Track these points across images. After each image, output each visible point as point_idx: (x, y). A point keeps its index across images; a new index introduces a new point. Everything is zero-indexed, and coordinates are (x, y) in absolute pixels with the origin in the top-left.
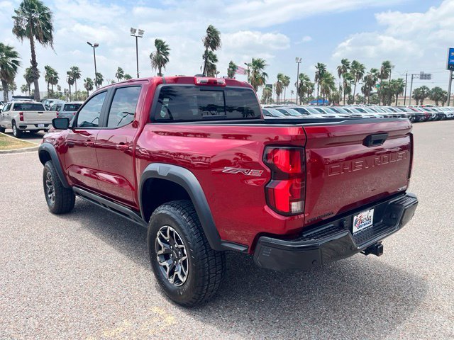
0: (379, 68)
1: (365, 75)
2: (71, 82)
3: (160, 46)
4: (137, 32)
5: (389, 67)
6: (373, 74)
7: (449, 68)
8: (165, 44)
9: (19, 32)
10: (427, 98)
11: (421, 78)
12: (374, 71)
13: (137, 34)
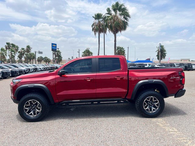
0: (25, 48)
1: (19, 50)
5: (30, 48)
6: (23, 50)
7: (52, 50)
10: (43, 61)
11: (39, 53)
12: (23, 49)
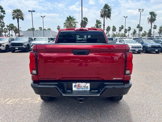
2: (120, 31)
3: (152, 14)
4: (141, 10)
8: (155, 14)
9: (102, 16)
13: (141, 11)
